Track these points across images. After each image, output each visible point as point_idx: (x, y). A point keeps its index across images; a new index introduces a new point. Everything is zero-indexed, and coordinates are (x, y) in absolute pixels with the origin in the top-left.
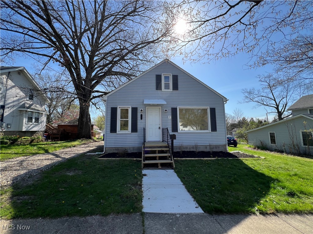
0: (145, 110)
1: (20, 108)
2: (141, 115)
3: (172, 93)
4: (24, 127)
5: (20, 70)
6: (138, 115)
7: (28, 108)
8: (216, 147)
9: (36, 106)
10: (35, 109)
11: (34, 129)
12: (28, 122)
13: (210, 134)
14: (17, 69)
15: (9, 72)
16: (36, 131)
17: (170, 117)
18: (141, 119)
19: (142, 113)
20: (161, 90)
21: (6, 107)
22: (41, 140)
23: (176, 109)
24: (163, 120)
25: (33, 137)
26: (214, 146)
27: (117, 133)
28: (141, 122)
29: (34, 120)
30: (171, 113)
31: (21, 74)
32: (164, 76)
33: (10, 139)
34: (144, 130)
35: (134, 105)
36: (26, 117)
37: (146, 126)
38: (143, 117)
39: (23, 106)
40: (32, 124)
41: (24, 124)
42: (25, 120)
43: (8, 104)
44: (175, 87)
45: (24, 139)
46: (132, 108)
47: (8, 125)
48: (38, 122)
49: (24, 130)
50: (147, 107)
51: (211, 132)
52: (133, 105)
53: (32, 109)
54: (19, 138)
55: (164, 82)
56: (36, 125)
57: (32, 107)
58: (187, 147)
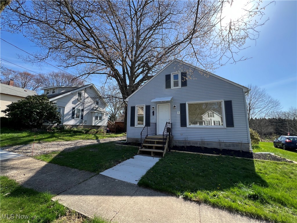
0: (156, 107)
1: (91, 110)
2: (153, 112)
3: (180, 89)
4: (93, 123)
5: (91, 86)
6: (151, 112)
7: (95, 110)
8: (234, 145)
9: (100, 109)
10: (99, 111)
11: (99, 125)
12: (96, 119)
13: (225, 130)
14: (89, 86)
15: (86, 88)
16: (100, 126)
17: (179, 113)
18: (153, 115)
19: (154, 110)
20: (171, 88)
21: (84, 110)
22: (102, 132)
23: (185, 104)
24: (172, 115)
25: (98, 129)
26: (231, 144)
27: (135, 127)
28: (153, 117)
29: (99, 118)
30: (180, 109)
31: (92, 88)
32: (173, 75)
33: (85, 130)
34: (156, 124)
35: (148, 103)
36: (94, 117)
37: (157, 121)
38: (154, 113)
39: (93, 109)
40: (97, 121)
41: (93, 121)
42: (94, 118)
43: (85, 108)
44: (184, 84)
45: (93, 130)
46: (146, 106)
47: (85, 121)
48: (101, 120)
49: (93, 125)
50: (158, 105)
51: (226, 127)
52: (146, 104)
53: (98, 111)
54: (90, 130)
55: (173, 81)
56: (100, 122)
57: (97, 110)
58: (197, 142)
